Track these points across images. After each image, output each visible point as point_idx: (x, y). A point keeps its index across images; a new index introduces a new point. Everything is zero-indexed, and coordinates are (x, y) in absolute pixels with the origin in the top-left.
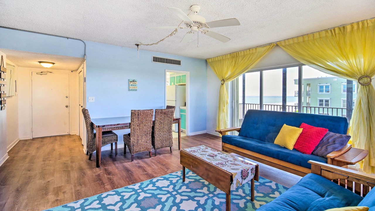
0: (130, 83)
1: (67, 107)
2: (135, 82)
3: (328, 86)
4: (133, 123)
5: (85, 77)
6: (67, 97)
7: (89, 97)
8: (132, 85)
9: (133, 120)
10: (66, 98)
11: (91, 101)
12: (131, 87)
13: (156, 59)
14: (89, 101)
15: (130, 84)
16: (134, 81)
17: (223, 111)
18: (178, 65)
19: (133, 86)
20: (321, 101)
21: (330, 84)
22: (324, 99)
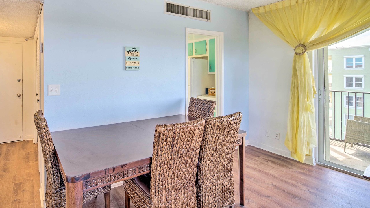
0: (126, 55)
1: (19, 96)
2: (136, 53)
3: (361, 59)
4: (159, 160)
5: (42, 42)
6: (19, 81)
7: (50, 86)
8: (130, 58)
9: (159, 152)
10: (17, 82)
11: (54, 93)
12: (128, 62)
13: (170, 8)
14: (50, 94)
15: (128, 56)
16: (133, 50)
17: (306, 109)
18: (206, 20)
19: (132, 61)
20: (350, 80)
21: (363, 56)
22: (354, 77)
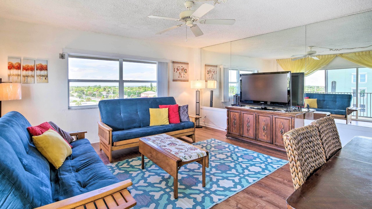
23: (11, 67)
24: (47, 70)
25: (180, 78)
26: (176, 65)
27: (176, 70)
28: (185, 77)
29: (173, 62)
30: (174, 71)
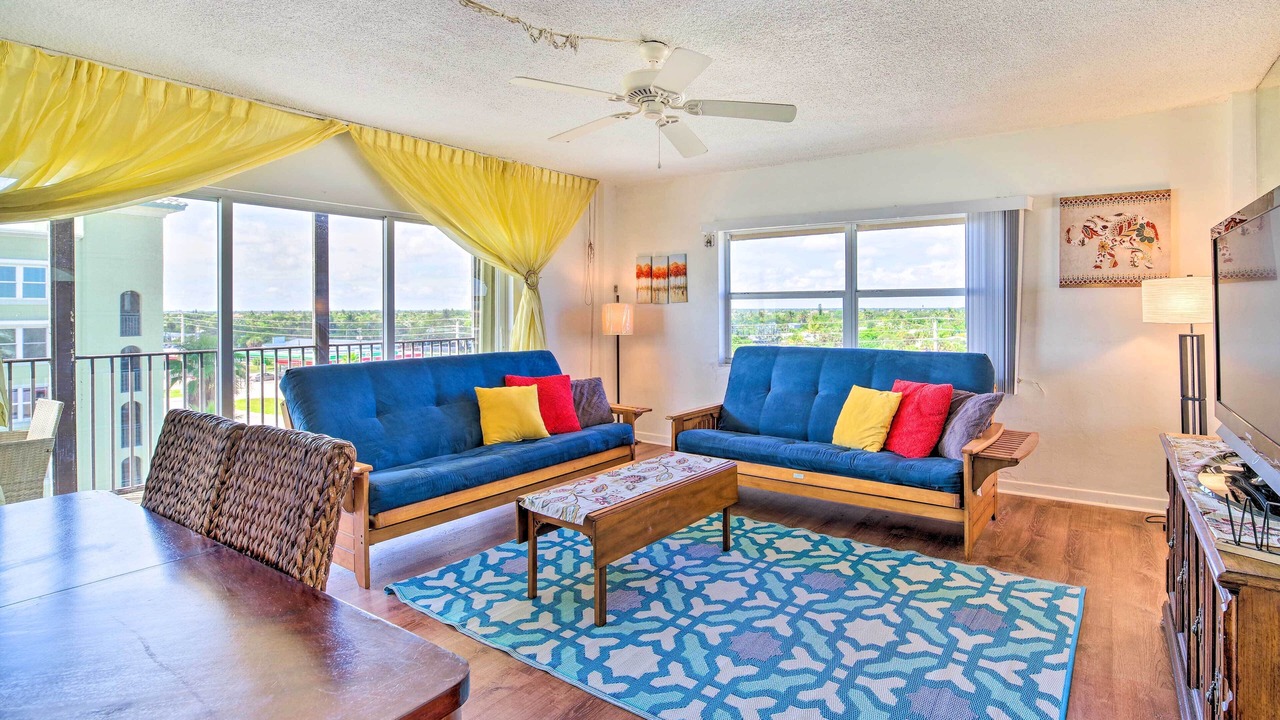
23: (640, 274)
24: (685, 274)
25: (1107, 271)
26: (1081, 215)
27: (1077, 235)
28: (1141, 264)
29: (1065, 202)
30: (1069, 241)
